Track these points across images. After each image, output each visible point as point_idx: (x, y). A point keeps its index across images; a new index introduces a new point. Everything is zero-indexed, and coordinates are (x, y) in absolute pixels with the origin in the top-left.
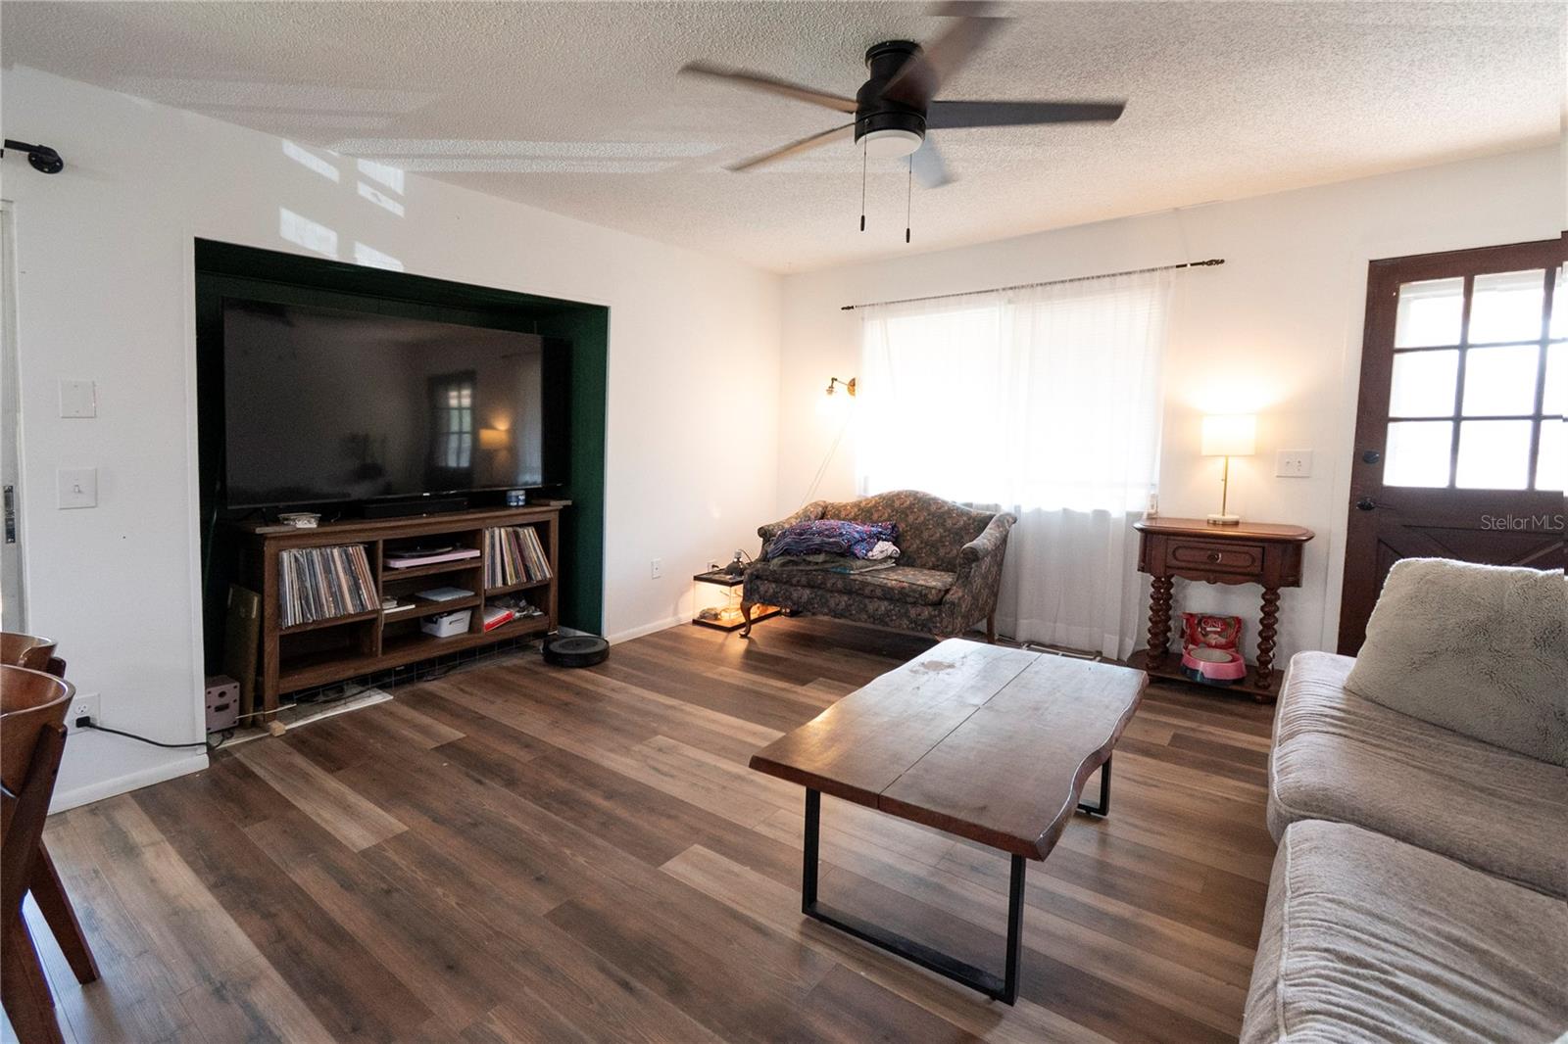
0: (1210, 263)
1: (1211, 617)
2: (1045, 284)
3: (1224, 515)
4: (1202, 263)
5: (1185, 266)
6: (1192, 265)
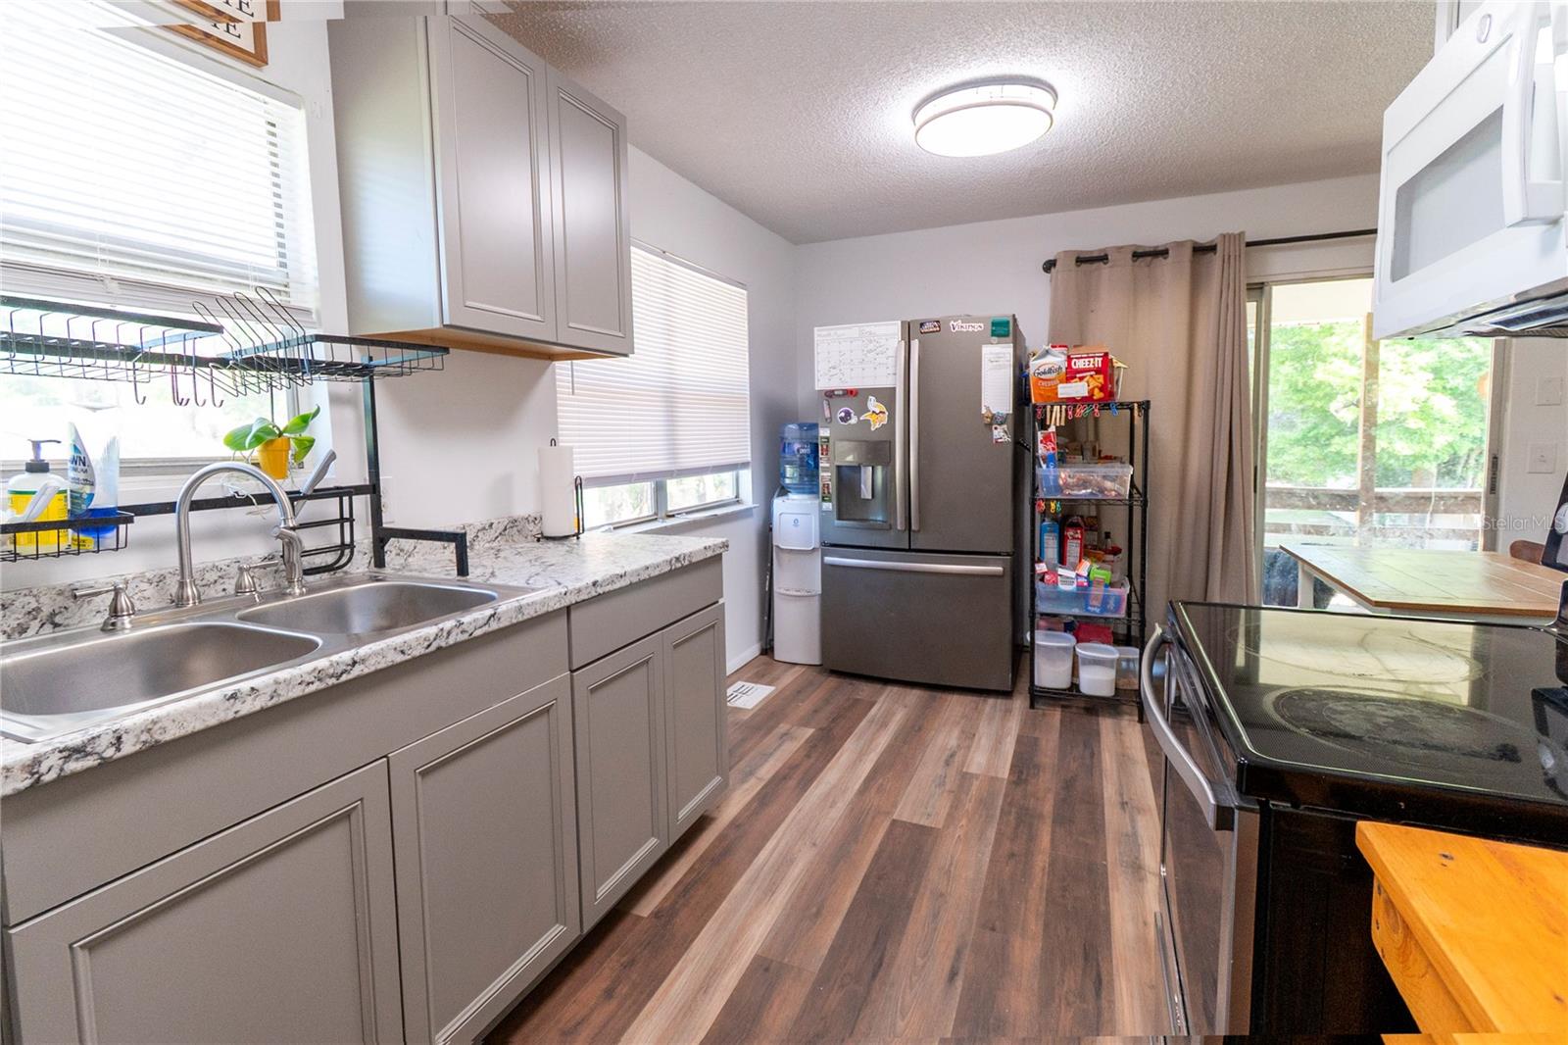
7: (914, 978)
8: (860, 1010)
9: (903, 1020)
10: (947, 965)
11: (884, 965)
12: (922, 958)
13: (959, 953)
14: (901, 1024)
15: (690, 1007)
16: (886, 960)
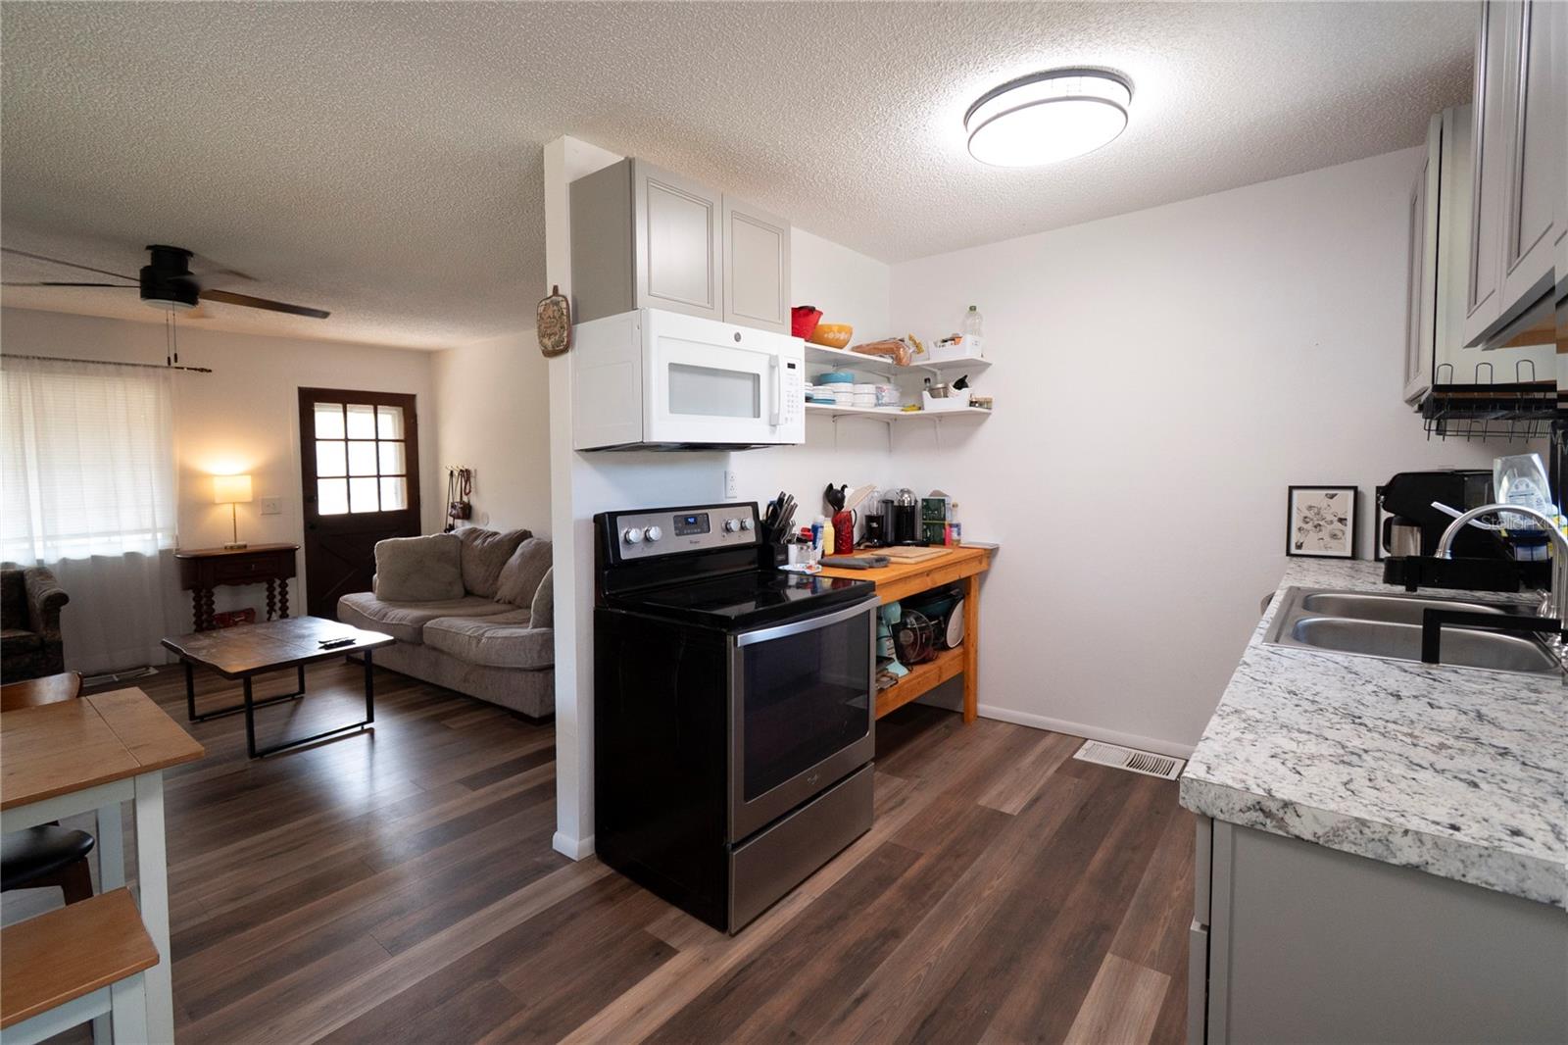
0: (202, 370)
1: (233, 613)
2: (44, 358)
3: (236, 541)
4: (195, 369)
5: (183, 368)
6: (188, 369)
7: (897, 1004)
8: (954, 988)
9: (921, 975)
10: (860, 1009)
11: (922, 1020)
12: (881, 1020)
13: (843, 1018)
14: (923, 973)
15: (1111, 1017)
16: (918, 1025)
